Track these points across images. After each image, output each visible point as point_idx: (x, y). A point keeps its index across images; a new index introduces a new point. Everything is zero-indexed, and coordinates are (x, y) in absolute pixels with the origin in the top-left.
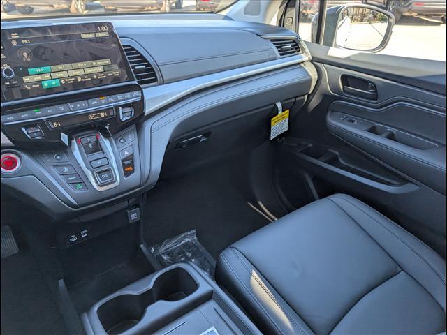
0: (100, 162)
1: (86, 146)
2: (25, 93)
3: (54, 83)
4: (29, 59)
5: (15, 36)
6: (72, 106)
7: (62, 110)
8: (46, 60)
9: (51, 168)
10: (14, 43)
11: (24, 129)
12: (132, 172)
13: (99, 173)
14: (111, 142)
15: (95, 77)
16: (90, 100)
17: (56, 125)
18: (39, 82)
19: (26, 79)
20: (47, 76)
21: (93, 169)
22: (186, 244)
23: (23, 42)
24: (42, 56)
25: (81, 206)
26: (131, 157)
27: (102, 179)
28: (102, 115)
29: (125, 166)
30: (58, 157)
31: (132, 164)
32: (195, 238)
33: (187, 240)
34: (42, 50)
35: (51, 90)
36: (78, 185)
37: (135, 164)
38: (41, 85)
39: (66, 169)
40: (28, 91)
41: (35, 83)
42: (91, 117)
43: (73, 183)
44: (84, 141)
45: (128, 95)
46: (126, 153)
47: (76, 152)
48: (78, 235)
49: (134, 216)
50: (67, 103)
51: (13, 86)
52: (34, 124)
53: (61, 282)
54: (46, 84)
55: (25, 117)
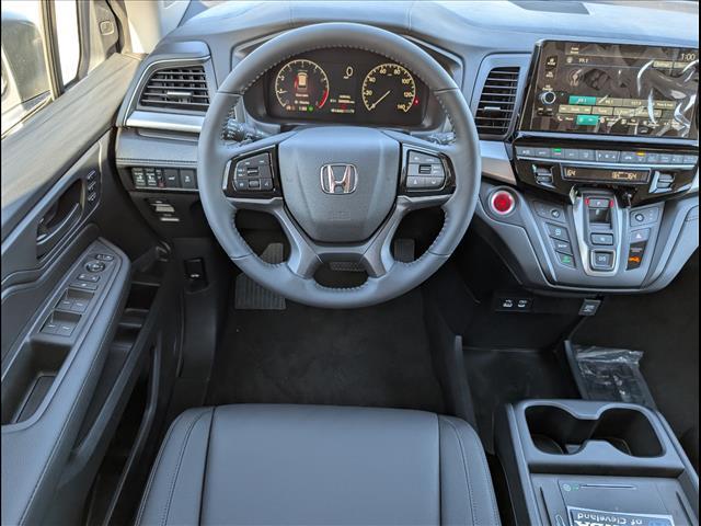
0: (603, 239)
1: (592, 211)
2: (554, 126)
3: (591, 119)
4: (576, 84)
5: (575, 51)
6: (599, 154)
7: (585, 157)
8: (596, 88)
9: (543, 224)
10: (570, 60)
11: (534, 168)
12: (637, 265)
13: (597, 252)
14: (624, 214)
15: (645, 123)
16: (624, 153)
17: (569, 173)
18: (575, 115)
19: (563, 108)
20: (588, 110)
21: (592, 244)
22: (621, 366)
23: (581, 60)
24: (594, 83)
25: (559, 284)
26: (643, 244)
27: (597, 262)
28: (631, 176)
29: (632, 254)
30: (555, 214)
31: (641, 255)
32: (636, 363)
33: (621, 359)
34: (597, 75)
35: (584, 129)
36: (566, 257)
37: (645, 256)
38: (576, 119)
39: (558, 232)
40: (558, 123)
41: (572, 115)
42: (615, 176)
43: (561, 252)
44: (592, 203)
45: (677, 158)
46: (639, 236)
47: (578, 215)
48: (515, 303)
49: (589, 308)
50: (595, 149)
51: (546, 114)
52: (547, 166)
53: (459, 339)
54: (581, 120)
55: (543, 154)
